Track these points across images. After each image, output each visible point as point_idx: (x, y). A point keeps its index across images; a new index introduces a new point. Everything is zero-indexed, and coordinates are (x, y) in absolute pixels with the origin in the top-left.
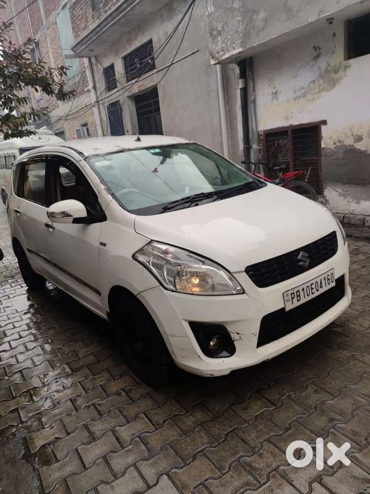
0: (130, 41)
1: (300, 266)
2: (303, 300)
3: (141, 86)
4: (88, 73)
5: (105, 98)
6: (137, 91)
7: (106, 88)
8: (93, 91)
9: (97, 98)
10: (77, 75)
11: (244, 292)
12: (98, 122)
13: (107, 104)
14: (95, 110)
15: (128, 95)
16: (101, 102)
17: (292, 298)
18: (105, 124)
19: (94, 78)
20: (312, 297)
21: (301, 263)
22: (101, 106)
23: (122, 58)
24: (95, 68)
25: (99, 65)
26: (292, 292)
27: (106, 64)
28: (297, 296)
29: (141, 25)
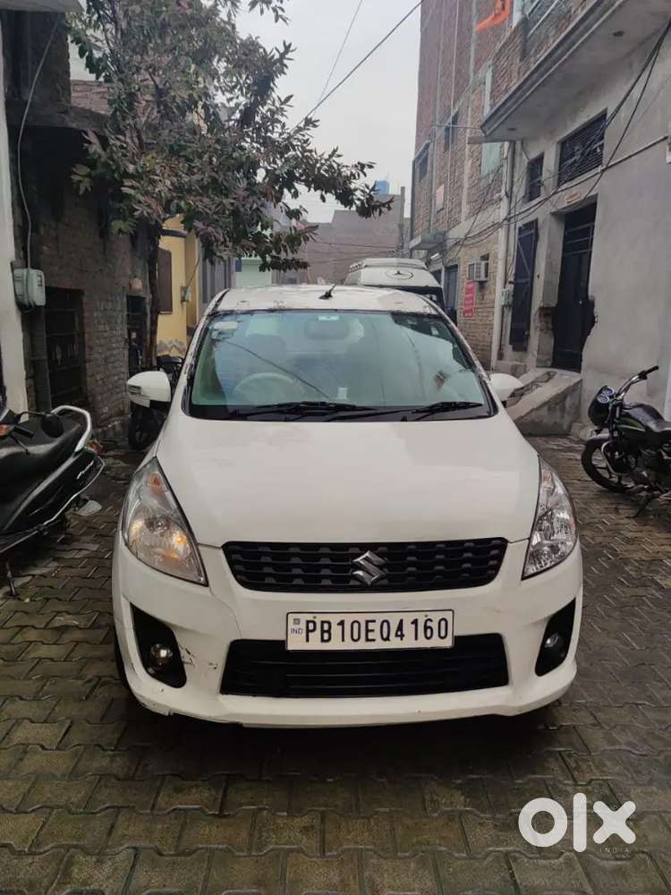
0: (575, 112)
1: (357, 578)
2: (336, 644)
3: (574, 195)
4: (506, 169)
5: (520, 213)
6: (566, 205)
7: (524, 197)
8: (505, 200)
9: (509, 214)
10: (493, 172)
11: (206, 584)
12: (501, 255)
13: (520, 224)
14: (502, 233)
15: (553, 211)
16: (512, 220)
17: (308, 631)
18: (510, 258)
19: (512, 177)
20: (362, 645)
21: (360, 573)
22: (512, 226)
23: (558, 143)
24: (517, 159)
25: (523, 154)
26: (312, 619)
27: (534, 155)
28: (323, 632)
29: (595, 83)
